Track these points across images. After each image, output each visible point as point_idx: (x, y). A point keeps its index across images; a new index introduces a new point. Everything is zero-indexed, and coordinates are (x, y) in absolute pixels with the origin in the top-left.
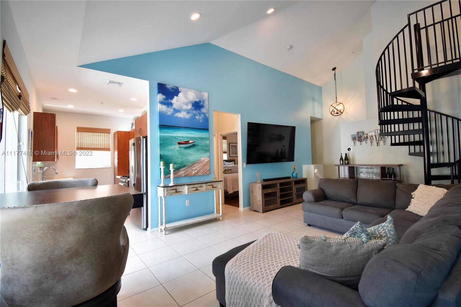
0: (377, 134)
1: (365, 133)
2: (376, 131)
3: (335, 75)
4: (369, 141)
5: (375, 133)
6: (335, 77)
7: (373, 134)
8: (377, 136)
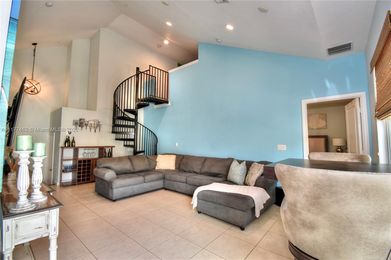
0: (95, 123)
1: (86, 120)
2: (96, 121)
3: (35, 50)
4: (88, 128)
5: (95, 122)
6: (35, 53)
7: (93, 122)
8: (95, 125)
